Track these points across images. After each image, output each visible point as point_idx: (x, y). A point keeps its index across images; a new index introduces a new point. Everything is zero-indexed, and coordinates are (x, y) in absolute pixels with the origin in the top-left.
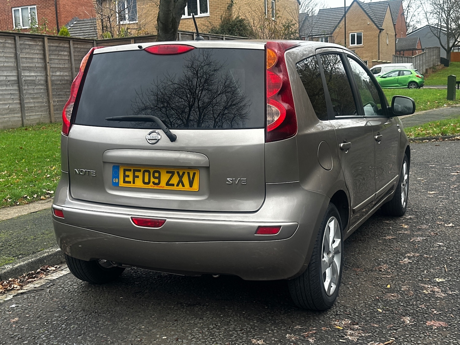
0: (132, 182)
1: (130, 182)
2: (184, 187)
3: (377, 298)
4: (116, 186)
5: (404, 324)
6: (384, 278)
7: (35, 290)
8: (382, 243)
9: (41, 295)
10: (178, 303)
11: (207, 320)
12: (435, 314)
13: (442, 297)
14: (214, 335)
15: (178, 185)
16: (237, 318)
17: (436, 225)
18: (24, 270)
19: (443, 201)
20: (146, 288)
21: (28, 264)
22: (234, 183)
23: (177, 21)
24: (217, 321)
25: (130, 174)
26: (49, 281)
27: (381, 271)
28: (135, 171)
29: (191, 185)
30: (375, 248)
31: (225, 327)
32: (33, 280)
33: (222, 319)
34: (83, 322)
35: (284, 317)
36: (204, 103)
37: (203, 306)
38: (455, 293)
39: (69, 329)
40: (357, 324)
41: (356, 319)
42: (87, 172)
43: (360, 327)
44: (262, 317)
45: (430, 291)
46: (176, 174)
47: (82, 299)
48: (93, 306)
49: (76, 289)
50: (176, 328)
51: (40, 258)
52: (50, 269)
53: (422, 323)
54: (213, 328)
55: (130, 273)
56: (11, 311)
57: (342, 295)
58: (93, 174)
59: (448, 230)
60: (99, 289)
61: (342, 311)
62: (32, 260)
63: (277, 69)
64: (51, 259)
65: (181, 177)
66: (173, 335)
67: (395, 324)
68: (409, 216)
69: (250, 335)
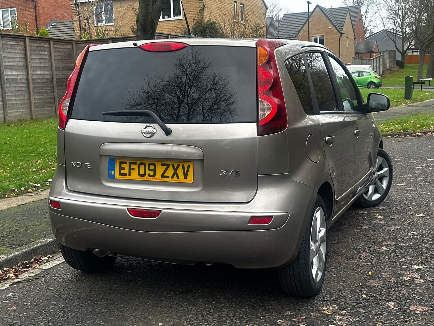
0: (128, 175)
1: (125, 175)
2: (178, 179)
3: (361, 284)
4: (112, 178)
5: (389, 309)
6: (365, 265)
7: (30, 279)
8: (359, 232)
9: (36, 284)
10: (170, 290)
11: (201, 307)
12: (417, 299)
13: (421, 283)
14: (209, 321)
15: (172, 177)
16: (229, 305)
17: (408, 215)
18: (18, 260)
19: (411, 192)
20: (139, 276)
21: (22, 254)
22: (227, 175)
23: (155, 23)
24: (209, 308)
25: (126, 166)
26: (43, 271)
27: (361, 258)
28: (130, 164)
29: (186, 177)
30: (353, 237)
31: (219, 313)
32: (28, 269)
33: (215, 305)
34: (80, 310)
35: (273, 304)
36: (193, 99)
37: (195, 293)
38: (433, 279)
39: (66, 317)
40: (344, 310)
41: (342, 304)
42: (84, 165)
43: (347, 312)
44: (253, 304)
45: (410, 278)
46: (171, 166)
47: (77, 288)
48: (88, 294)
49: (70, 278)
50: (171, 315)
51: (34, 248)
52: (43, 259)
53: (406, 308)
54: (207, 315)
55: (121, 262)
56: (8, 300)
57: (327, 282)
58: (89, 167)
59: (419, 220)
60: (93, 278)
61: (329, 297)
62: (26, 250)
63: (268, 65)
64: (44, 249)
65: (176, 169)
66: (169, 322)
67: (380, 309)
68: (382, 207)
69: (243, 321)
